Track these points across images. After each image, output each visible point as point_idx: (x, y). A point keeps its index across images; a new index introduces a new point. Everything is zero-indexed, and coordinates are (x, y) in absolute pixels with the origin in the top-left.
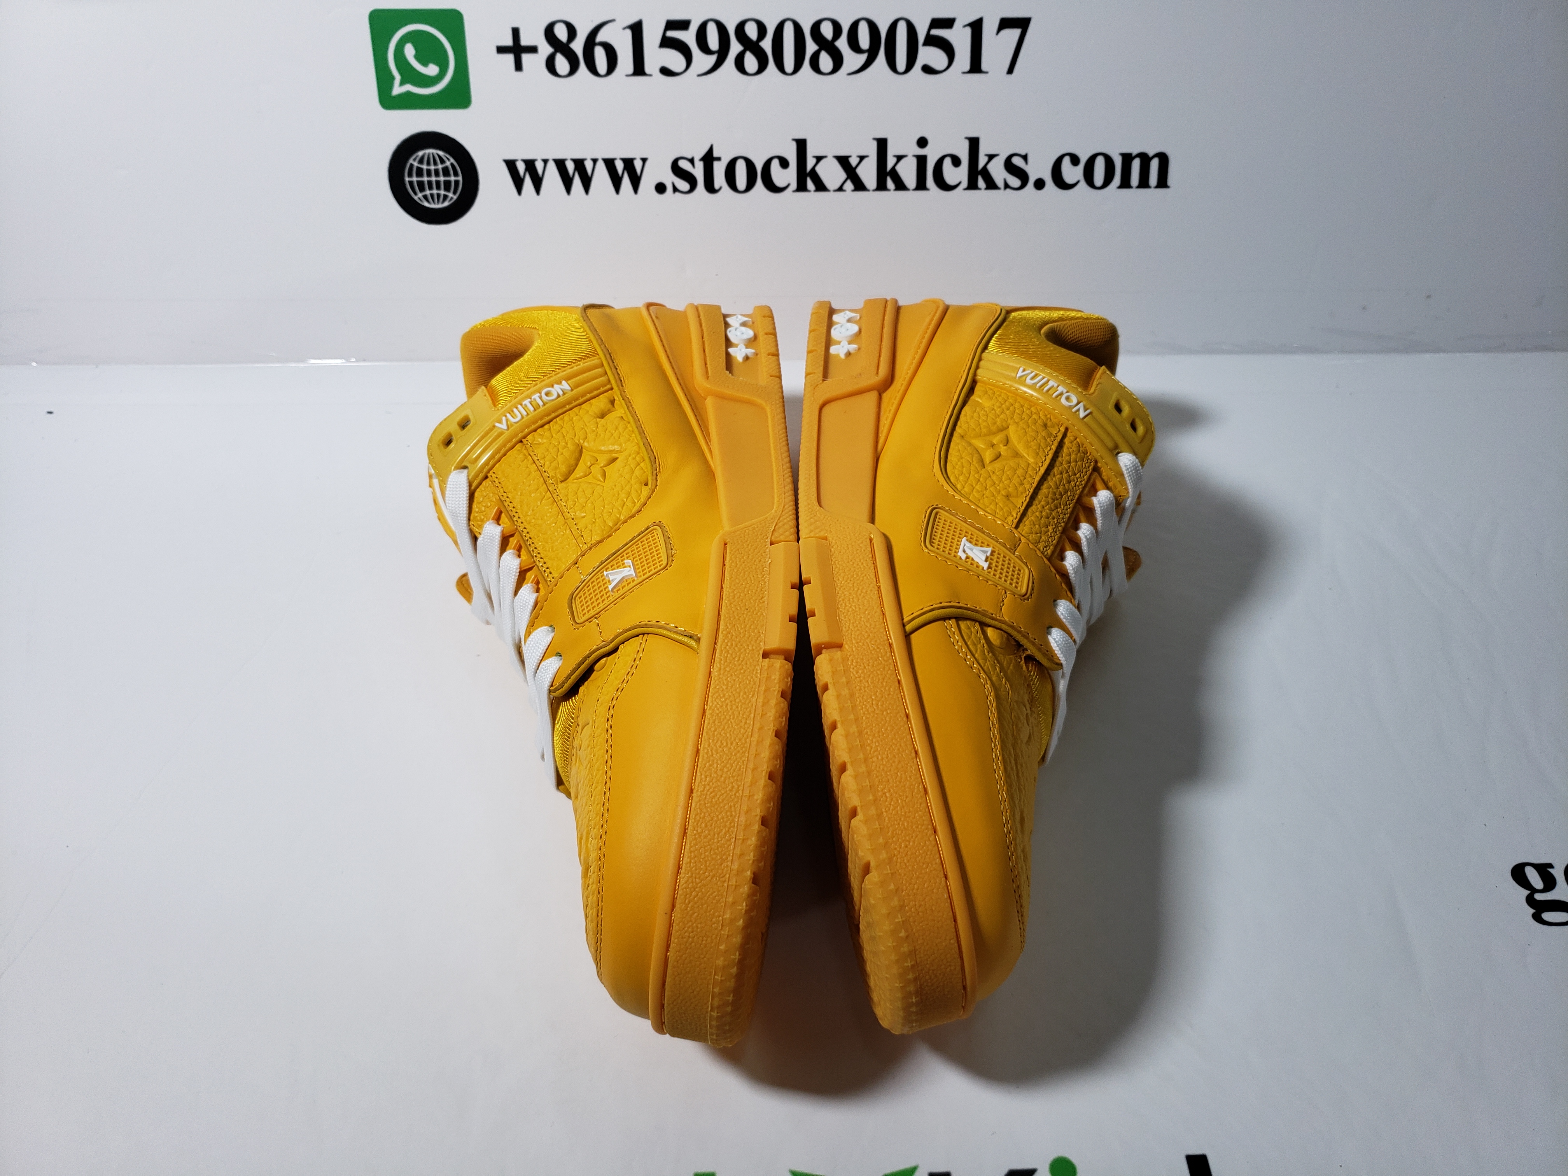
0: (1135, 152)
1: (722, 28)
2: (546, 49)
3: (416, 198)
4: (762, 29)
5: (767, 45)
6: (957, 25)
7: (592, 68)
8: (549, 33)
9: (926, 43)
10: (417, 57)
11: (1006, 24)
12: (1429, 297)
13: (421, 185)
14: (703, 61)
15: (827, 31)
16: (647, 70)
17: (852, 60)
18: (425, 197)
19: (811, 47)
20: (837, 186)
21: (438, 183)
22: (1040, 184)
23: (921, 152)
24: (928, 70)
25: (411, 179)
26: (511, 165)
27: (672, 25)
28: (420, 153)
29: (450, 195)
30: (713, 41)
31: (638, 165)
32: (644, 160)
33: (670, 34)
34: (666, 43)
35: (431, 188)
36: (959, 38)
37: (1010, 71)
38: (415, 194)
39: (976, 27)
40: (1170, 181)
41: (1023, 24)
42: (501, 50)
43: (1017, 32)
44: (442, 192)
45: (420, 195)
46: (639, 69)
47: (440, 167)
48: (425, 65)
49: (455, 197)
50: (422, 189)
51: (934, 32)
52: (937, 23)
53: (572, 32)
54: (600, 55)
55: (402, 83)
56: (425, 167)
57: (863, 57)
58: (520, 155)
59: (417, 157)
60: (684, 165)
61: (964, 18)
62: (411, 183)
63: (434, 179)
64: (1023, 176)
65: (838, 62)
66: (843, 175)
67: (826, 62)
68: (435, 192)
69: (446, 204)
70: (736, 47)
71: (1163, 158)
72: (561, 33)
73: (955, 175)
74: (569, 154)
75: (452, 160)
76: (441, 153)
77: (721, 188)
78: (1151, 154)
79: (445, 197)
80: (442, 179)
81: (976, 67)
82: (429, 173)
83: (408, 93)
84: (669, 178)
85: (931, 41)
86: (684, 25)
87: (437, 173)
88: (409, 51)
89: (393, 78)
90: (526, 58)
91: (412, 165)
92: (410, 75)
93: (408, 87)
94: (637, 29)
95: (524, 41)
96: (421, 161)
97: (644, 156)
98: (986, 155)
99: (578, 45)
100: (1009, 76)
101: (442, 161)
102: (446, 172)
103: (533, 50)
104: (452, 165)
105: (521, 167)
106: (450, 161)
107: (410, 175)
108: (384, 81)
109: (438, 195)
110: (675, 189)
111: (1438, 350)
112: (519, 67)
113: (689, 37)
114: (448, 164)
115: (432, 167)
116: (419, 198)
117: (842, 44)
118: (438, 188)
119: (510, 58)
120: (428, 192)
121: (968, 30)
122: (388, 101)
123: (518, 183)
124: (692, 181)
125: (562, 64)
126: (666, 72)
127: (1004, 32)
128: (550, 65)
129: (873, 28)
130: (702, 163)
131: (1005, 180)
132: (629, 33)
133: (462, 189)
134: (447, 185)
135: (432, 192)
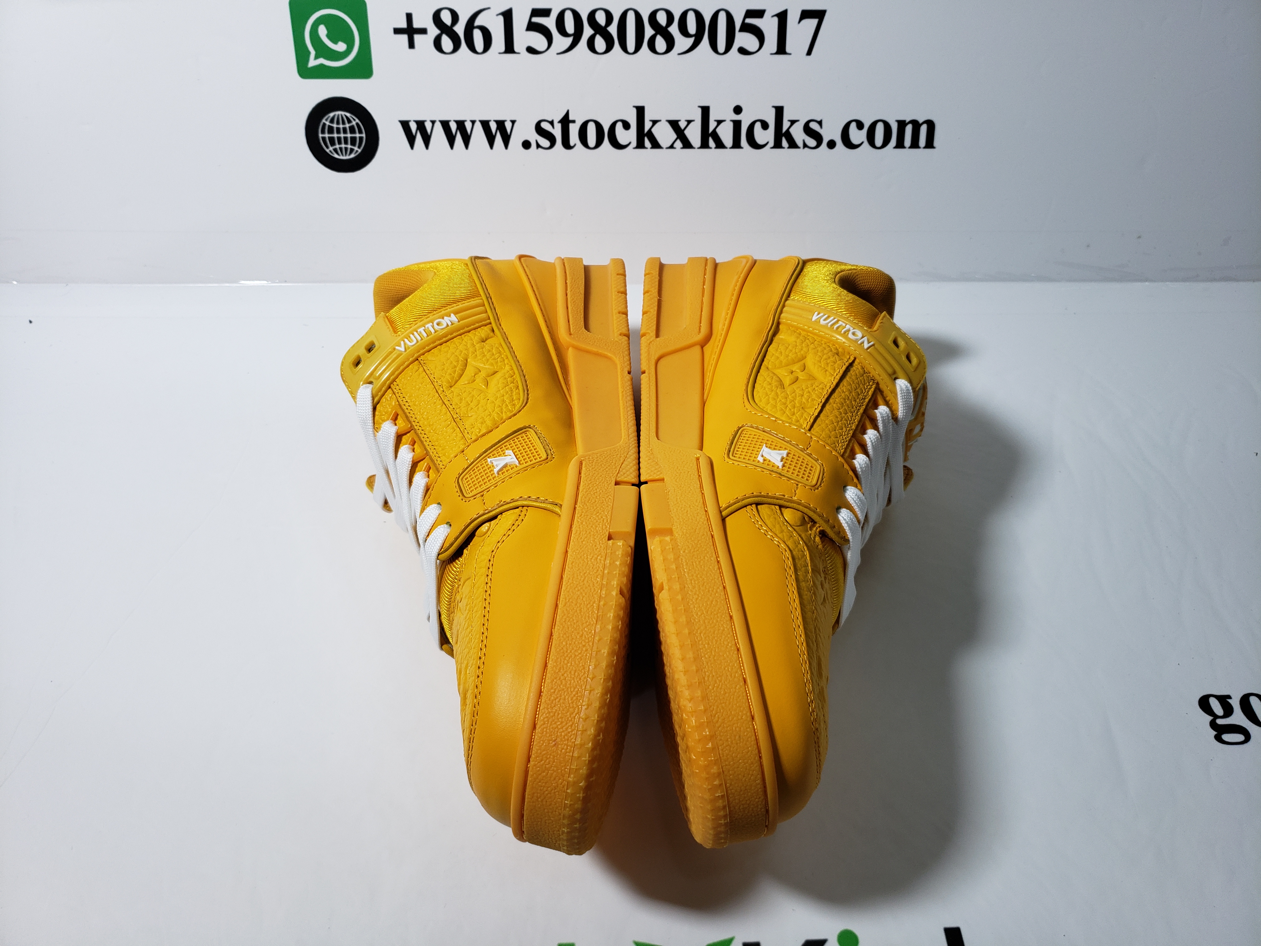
0: (908, 120)
1: (577, 16)
2: (434, 31)
3: (328, 151)
4: (609, 17)
5: (613, 29)
6: (766, 15)
7: (471, 47)
8: (437, 17)
9: (741, 30)
10: (328, 36)
11: (806, 15)
12: (1139, 237)
13: (332, 140)
14: (561, 43)
15: (662, 19)
16: (516, 49)
17: (681, 43)
18: (335, 150)
19: (649, 32)
20: (669, 144)
21: (346, 139)
22: (832, 144)
23: (737, 117)
24: (743, 51)
25: (323, 135)
26: (405, 125)
27: (536, 12)
28: (332, 115)
29: (356, 148)
30: (570, 26)
31: (508, 126)
32: (513, 122)
33: (535, 20)
34: (532, 27)
35: (340, 143)
36: (768, 25)
37: (809, 53)
38: (327, 147)
39: (782, 17)
40: (936, 143)
41: (819, 15)
42: (397, 31)
43: (815, 22)
44: (349, 146)
45: (331, 148)
46: (509, 48)
47: (347, 126)
48: (335, 42)
49: (360, 151)
50: (333, 144)
51: (748, 21)
52: (751, 14)
53: (455, 17)
54: (478, 36)
55: (316, 58)
56: (335, 126)
57: (691, 41)
58: (412, 117)
59: (329, 117)
60: (546, 126)
61: (772, 10)
62: (324, 139)
64: (818, 138)
65: (670, 44)
66: (674, 136)
67: (661, 45)
68: (343, 146)
69: (353, 156)
70: (588, 31)
71: (931, 125)
72: (446, 18)
73: (764, 136)
74: (452, 117)
75: (357, 121)
76: (348, 115)
77: (575, 145)
78: (921, 121)
79: (352, 150)
80: (349, 135)
81: (781, 49)
82: (338, 131)
83: (321, 66)
84: (533, 137)
85: (745, 28)
86: (546, 13)
87: (345, 131)
88: (322, 31)
89: (309, 53)
90: (417, 38)
91: (324, 124)
92: (322, 51)
93: (321, 61)
94: (508, 16)
95: (416, 25)
96: (332, 121)
97: (513, 119)
98: (789, 121)
99: (460, 29)
100: (808, 57)
101: (349, 121)
102: (352, 130)
103: (423, 31)
104: (357, 124)
105: (413, 127)
106: (355, 121)
107: (323, 132)
108: (302, 55)
109: (346, 149)
110: (538, 146)
111: (1146, 280)
112: (411, 45)
113: (550, 22)
114: (354, 123)
116: (330, 151)
117: (674, 29)
118: (346, 143)
119: (404, 38)
120: (337, 146)
121: (776, 19)
122: (305, 72)
123: (411, 140)
124: (552, 139)
125: (447, 43)
126: (531, 50)
127: (805, 21)
128: (437, 44)
129: (699, 17)
130: (560, 125)
131: (804, 141)
132: (501, 18)
133: (365, 144)
134: (353, 141)
135: (341, 146)
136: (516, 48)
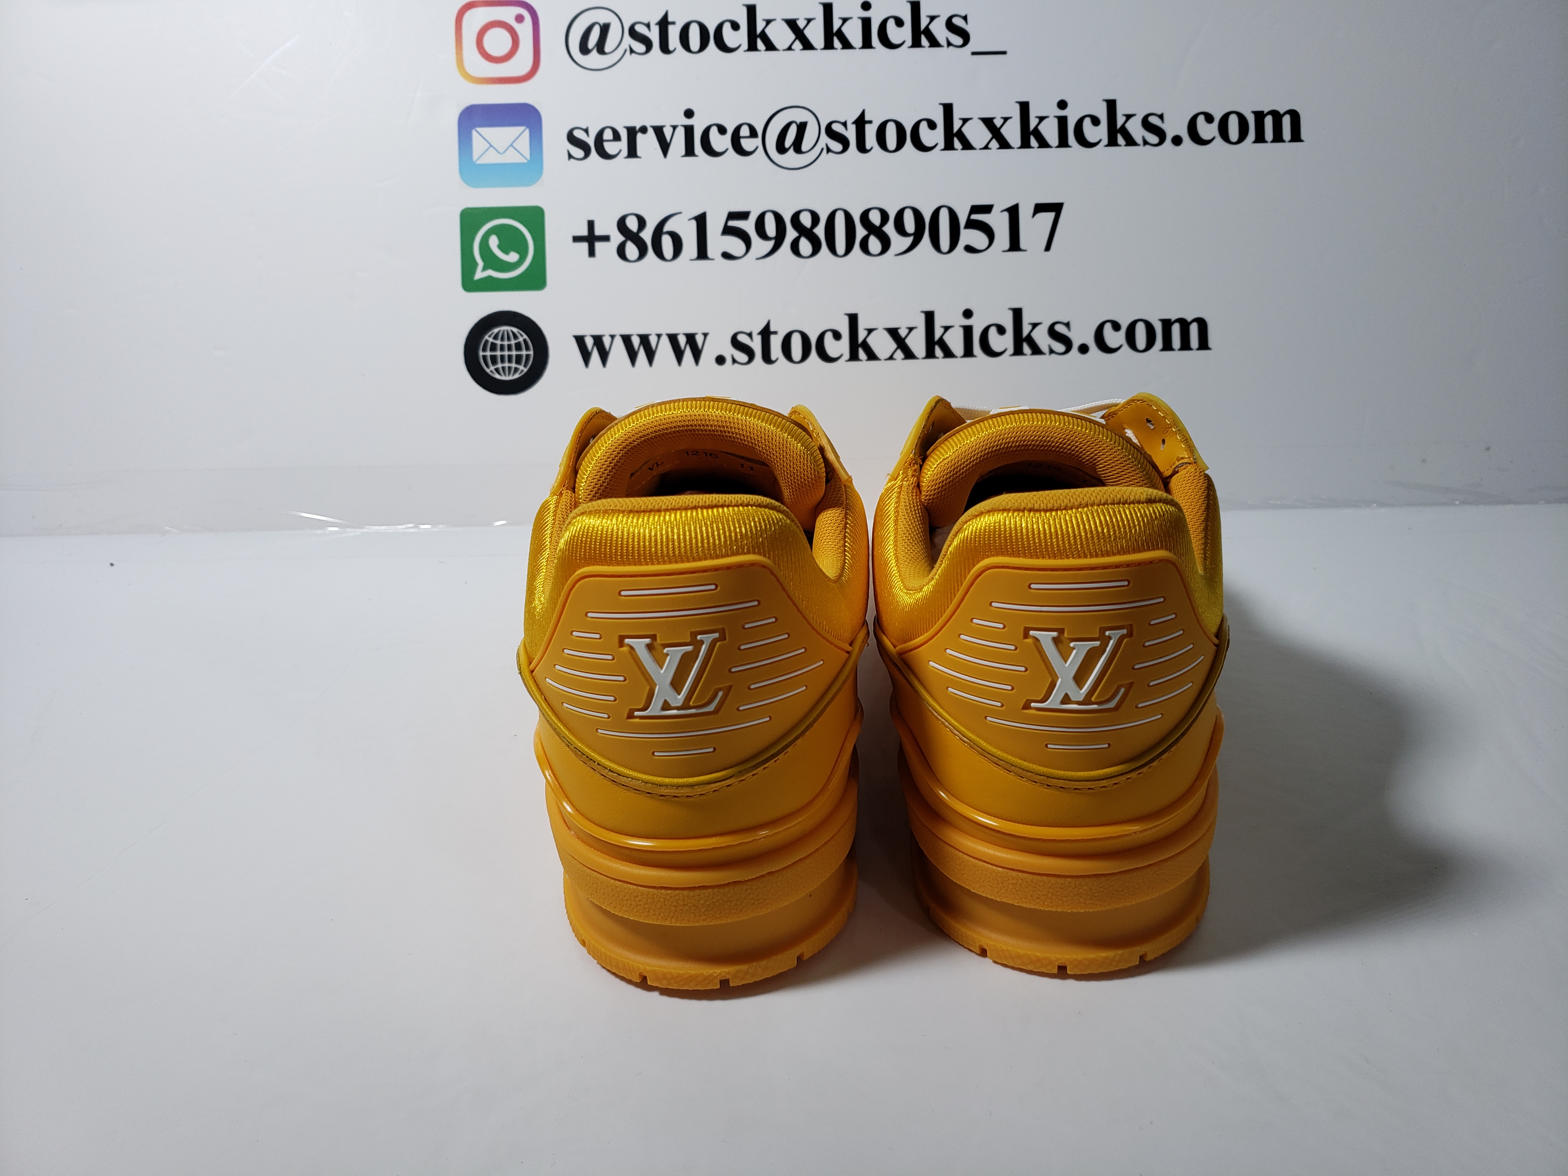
0: (1173, 318)
1: (779, 218)
2: (617, 238)
3: (488, 371)
4: (815, 218)
5: (820, 231)
6: (994, 210)
7: (659, 254)
8: (622, 225)
9: (967, 227)
10: (500, 247)
11: (1040, 208)
12: (1488, 449)
13: (494, 359)
14: (760, 246)
15: (875, 218)
17: (899, 242)
18: (497, 370)
19: (861, 232)
20: (888, 355)
21: (510, 357)
22: (1084, 349)
23: (967, 322)
24: (969, 249)
25: (485, 354)
26: (580, 340)
27: (732, 216)
28: (496, 330)
29: (521, 368)
30: (771, 228)
31: (699, 339)
32: (705, 335)
33: (732, 223)
34: (728, 231)
35: (503, 361)
36: (999, 222)
37: (1048, 248)
38: (488, 367)
39: (1013, 212)
40: (1211, 344)
41: (1056, 208)
42: (577, 239)
43: (1051, 215)
44: (514, 365)
45: (492, 368)
46: (702, 253)
47: (513, 342)
48: (506, 252)
49: (525, 370)
50: (494, 363)
51: (974, 217)
52: (975, 209)
53: (642, 223)
54: (667, 244)
55: (484, 269)
56: (499, 342)
57: (909, 240)
58: (588, 331)
59: (493, 333)
60: (743, 339)
61: (1001, 204)
62: (485, 358)
63: (506, 353)
64: (1067, 342)
65: (886, 244)
66: (893, 345)
67: (874, 244)
68: (507, 365)
69: (517, 376)
70: (791, 234)
71: (1202, 324)
72: (632, 224)
73: (1002, 342)
74: (634, 331)
75: (525, 336)
76: (515, 330)
77: (777, 359)
78: (1189, 319)
79: (516, 370)
80: (514, 353)
81: (1015, 245)
82: (502, 348)
83: (490, 278)
84: (729, 351)
85: (971, 224)
86: (744, 216)
87: (510, 348)
88: (494, 241)
89: (476, 264)
90: (598, 245)
91: (487, 341)
92: (491, 261)
93: (490, 273)
94: (701, 220)
95: (598, 232)
96: (496, 338)
97: (705, 332)
98: (1030, 324)
99: (647, 235)
100: (1047, 253)
101: (515, 337)
102: (518, 347)
103: (606, 238)
104: (525, 340)
105: (589, 342)
106: (523, 337)
107: (484, 350)
108: (468, 266)
109: (510, 368)
110: (734, 361)
111: (1509, 502)
112: (592, 253)
113: (748, 226)
114: (521, 339)
115: (506, 343)
116: (491, 371)
117: (889, 229)
118: (510, 361)
119: (585, 246)
120: (500, 365)
121: (1006, 215)
122: (470, 284)
123: (586, 356)
124: (750, 354)
125: (632, 250)
126: (727, 256)
127: (1040, 215)
128: (621, 252)
129: (918, 214)
130: (760, 337)
131: (1050, 346)
132: (694, 223)
133: (533, 362)
134: (519, 359)
135: (504, 365)
136: (710, 254)
